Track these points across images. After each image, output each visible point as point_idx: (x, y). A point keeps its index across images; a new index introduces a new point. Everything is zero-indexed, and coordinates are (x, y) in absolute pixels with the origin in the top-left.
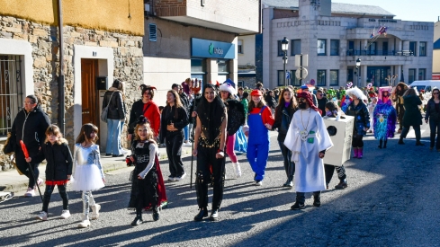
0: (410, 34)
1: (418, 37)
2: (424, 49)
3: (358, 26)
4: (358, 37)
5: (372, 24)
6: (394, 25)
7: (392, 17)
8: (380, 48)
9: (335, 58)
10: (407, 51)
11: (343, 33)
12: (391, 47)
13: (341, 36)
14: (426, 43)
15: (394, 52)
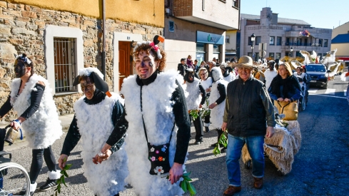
0: (319, 35)
1: (323, 37)
2: (326, 43)
3: (292, 30)
4: (292, 36)
5: (299, 29)
6: (311, 30)
7: (309, 26)
8: (303, 42)
9: (279, 46)
10: (317, 44)
11: (284, 33)
12: (309, 42)
13: (282, 35)
14: (327, 40)
15: (311, 44)
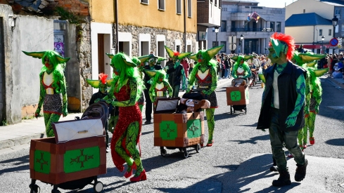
0: (271, 16)
1: (275, 19)
2: (279, 26)
3: (238, 11)
4: (239, 19)
5: (247, 10)
6: (261, 10)
7: (256, 4)
8: (251, 27)
9: (224, 33)
10: (269, 29)
11: (229, 16)
12: (258, 26)
13: (228, 18)
14: (280, 22)
15: (261, 29)
